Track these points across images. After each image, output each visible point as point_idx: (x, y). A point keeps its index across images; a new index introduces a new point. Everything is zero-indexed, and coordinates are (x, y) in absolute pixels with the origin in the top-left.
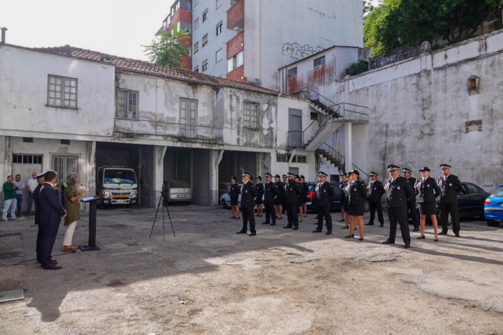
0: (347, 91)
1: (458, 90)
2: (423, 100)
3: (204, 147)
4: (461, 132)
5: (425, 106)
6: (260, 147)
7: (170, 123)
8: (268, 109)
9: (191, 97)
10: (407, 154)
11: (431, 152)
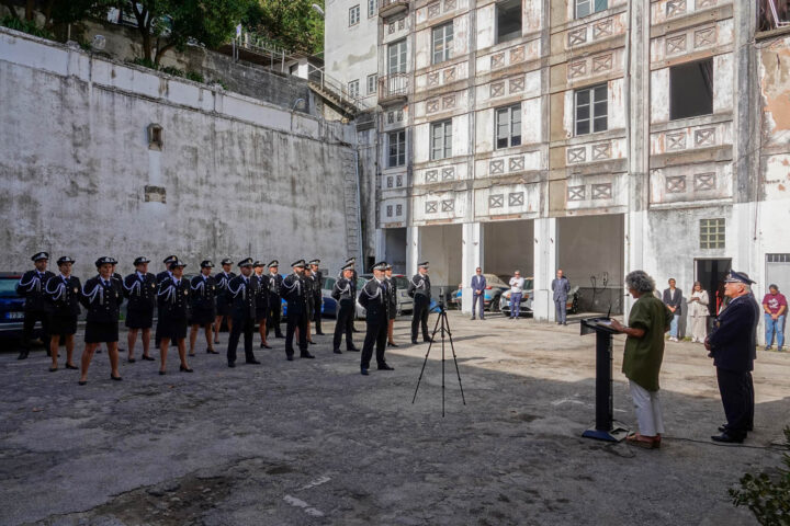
2: (74, 128)
4: (138, 198)
5: (79, 140)
10: (44, 217)
11: (92, 221)
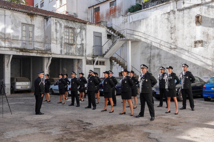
0: (128, 22)
1: (190, 23)
2: (171, 28)
3: (38, 55)
4: (191, 47)
5: (172, 32)
6: (75, 56)
7: (15, 39)
8: (80, 32)
9: (30, 23)
10: (162, 60)
11: (175, 59)
